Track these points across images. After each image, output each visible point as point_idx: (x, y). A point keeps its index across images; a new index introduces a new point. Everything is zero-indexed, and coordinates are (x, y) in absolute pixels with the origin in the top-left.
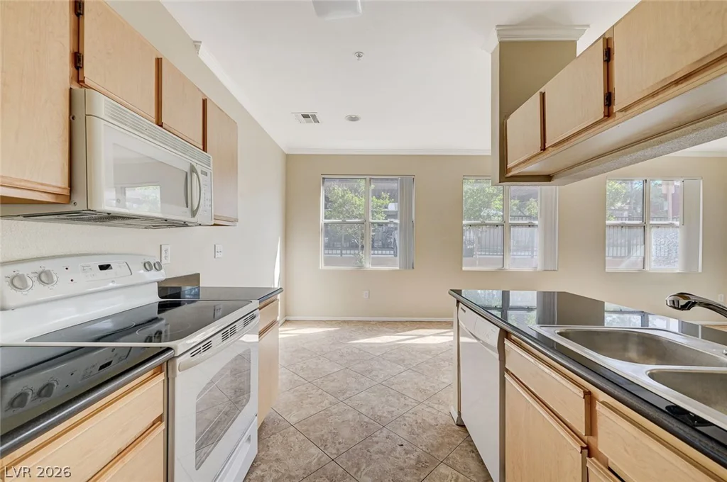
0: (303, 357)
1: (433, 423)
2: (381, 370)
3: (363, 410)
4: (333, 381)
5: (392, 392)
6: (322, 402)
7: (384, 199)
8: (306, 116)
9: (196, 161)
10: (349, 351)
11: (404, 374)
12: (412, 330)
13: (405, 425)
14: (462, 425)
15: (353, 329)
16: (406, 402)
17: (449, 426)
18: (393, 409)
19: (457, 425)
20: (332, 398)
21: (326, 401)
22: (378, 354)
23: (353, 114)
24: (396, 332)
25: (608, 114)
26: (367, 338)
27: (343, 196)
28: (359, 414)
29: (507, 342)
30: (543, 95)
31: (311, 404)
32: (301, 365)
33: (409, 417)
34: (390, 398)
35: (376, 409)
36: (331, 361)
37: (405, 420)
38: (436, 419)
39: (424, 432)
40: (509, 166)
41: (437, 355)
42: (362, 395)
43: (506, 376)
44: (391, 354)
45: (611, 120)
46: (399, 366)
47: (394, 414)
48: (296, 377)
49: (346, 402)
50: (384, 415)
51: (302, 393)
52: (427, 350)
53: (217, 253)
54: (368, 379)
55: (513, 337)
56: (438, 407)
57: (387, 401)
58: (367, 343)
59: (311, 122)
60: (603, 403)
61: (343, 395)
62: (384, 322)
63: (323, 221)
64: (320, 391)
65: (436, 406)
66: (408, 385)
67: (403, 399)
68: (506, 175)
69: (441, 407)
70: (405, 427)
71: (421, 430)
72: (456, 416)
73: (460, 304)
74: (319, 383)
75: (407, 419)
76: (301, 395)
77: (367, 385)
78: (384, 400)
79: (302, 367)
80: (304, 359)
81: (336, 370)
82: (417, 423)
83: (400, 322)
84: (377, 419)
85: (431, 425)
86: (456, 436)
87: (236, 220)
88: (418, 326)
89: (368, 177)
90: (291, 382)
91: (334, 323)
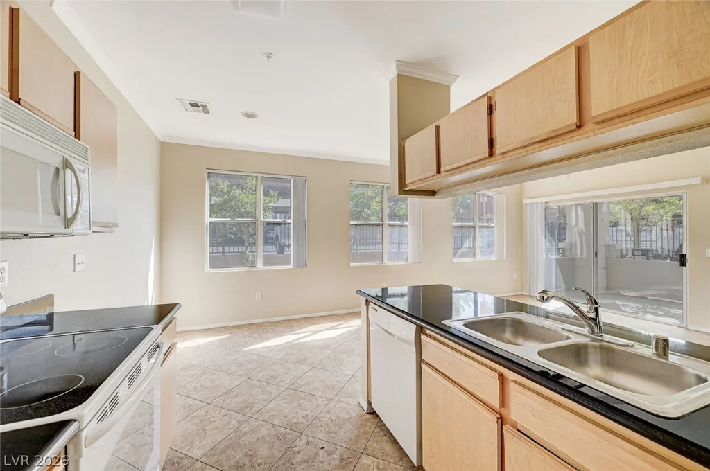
0: (192, 376)
1: (346, 416)
2: (286, 373)
3: (276, 422)
4: (237, 396)
5: (302, 395)
6: (229, 423)
7: (272, 196)
8: (193, 105)
9: (71, 154)
10: (247, 359)
11: (310, 373)
12: (307, 326)
13: (322, 426)
14: (373, 413)
15: (246, 334)
16: (318, 402)
17: (360, 416)
18: (307, 412)
19: (368, 413)
20: (239, 417)
21: (234, 421)
22: (279, 357)
23: (251, 111)
24: (292, 331)
25: (491, 154)
26: (264, 341)
27: (228, 192)
28: (273, 427)
29: (423, 337)
30: (438, 128)
31: (218, 428)
32: (194, 385)
33: (324, 417)
34: (302, 401)
35: (290, 417)
36: (229, 374)
37: (320, 421)
38: (348, 412)
39: (341, 428)
40: (407, 182)
41: (336, 348)
42: (272, 405)
43: (423, 365)
44: (292, 354)
45: (492, 159)
46: (303, 366)
47: (309, 417)
48: (190, 401)
49: (256, 416)
50: (300, 421)
51: (203, 418)
52: (325, 345)
53: (76, 266)
54: (275, 386)
55: (428, 332)
56: (348, 400)
57: (300, 405)
58: (265, 348)
59: (199, 112)
60: (514, 381)
61: (251, 410)
62: (278, 322)
63: (208, 219)
64: (224, 411)
65: (345, 400)
66: (316, 384)
67: (314, 400)
68: (403, 189)
69: (351, 399)
70: (322, 428)
71: (337, 427)
72: (365, 406)
73: (371, 303)
74: (221, 402)
75: (322, 419)
76: (201, 421)
77: (275, 393)
78: (295, 404)
79: (195, 387)
80: (194, 377)
81: (237, 383)
82: (332, 421)
83: (295, 320)
84: (293, 427)
85: (345, 420)
86: (368, 424)
87: (116, 225)
88: (312, 322)
89: (260, 175)
90: (185, 408)
91: (222, 329)
